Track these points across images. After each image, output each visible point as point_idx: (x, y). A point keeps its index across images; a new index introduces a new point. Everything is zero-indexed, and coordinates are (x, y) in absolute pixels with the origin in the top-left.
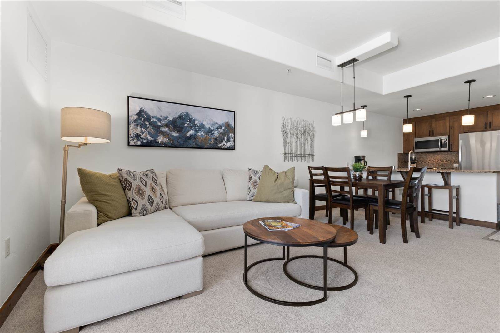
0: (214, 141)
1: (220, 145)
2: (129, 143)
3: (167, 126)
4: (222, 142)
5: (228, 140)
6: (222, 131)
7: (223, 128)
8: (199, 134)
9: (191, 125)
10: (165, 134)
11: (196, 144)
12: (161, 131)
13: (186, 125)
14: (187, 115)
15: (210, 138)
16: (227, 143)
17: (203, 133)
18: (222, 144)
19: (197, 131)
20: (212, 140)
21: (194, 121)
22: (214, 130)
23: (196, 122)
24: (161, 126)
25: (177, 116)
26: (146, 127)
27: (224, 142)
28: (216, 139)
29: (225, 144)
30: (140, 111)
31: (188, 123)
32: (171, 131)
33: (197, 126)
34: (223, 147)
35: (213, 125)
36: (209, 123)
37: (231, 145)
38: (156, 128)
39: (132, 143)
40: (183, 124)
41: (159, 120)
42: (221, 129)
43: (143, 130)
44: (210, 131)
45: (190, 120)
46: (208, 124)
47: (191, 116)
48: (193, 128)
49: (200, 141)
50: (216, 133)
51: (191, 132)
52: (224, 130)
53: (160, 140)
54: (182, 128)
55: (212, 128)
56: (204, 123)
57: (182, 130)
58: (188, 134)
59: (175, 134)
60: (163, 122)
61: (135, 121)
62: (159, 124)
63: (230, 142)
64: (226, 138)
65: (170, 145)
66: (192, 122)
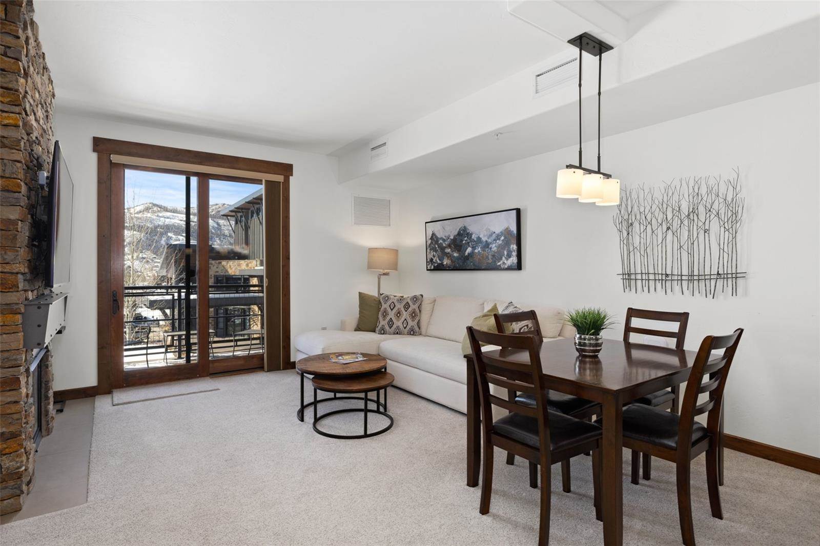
0: (492, 259)
1: (499, 264)
2: (427, 267)
3: (449, 246)
4: (501, 259)
5: (509, 256)
6: (501, 242)
7: (503, 238)
8: (476, 251)
9: (469, 241)
10: (448, 255)
11: (474, 265)
12: (446, 253)
13: (464, 242)
14: (465, 229)
15: (487, 254)
16: (507, 260)
17: (479, 249)
18: (501, 262)
19: (474, 248)
20: (490, 257)
21: (471, 234)
22: (491, 243)
23: (473, 237)
24: (445, 247)
25: (456, 233)
26: (436, 251)
27: (504, 258)
28: (493, 256)
29: (505, 262)
30: (432, 234)
31: (466, 239)
32: (452, 252)
33: (475, 241)
34: (502, 266)
35: (491, 235)
36: (485, 234)
37: (513, 263)
38: (443, 249)
39: (429, 268)
40: (462, 241)
41: (444, 240)
42: (499, 239)
43: (435, 253)
44: (487, 245)
45: (468, 234)
46: (484, 236)
47: (468, 229)
48: (470, 244)
49: (477, 260)
50: (494, 247)
51: (469, 250)
52: (503, 240)
53: (445, 263)
54: (461, 246)
55: (489, 241)
56: (481, 236)
57: (461, 249)
58: (466, 254)
59: (456, 255)
60: (447, 243)
61: (430, 245)
62: (444, 245)
63: (512, 259)
64: (506, 253)
65: (452, 267)
66: (469, 237)
